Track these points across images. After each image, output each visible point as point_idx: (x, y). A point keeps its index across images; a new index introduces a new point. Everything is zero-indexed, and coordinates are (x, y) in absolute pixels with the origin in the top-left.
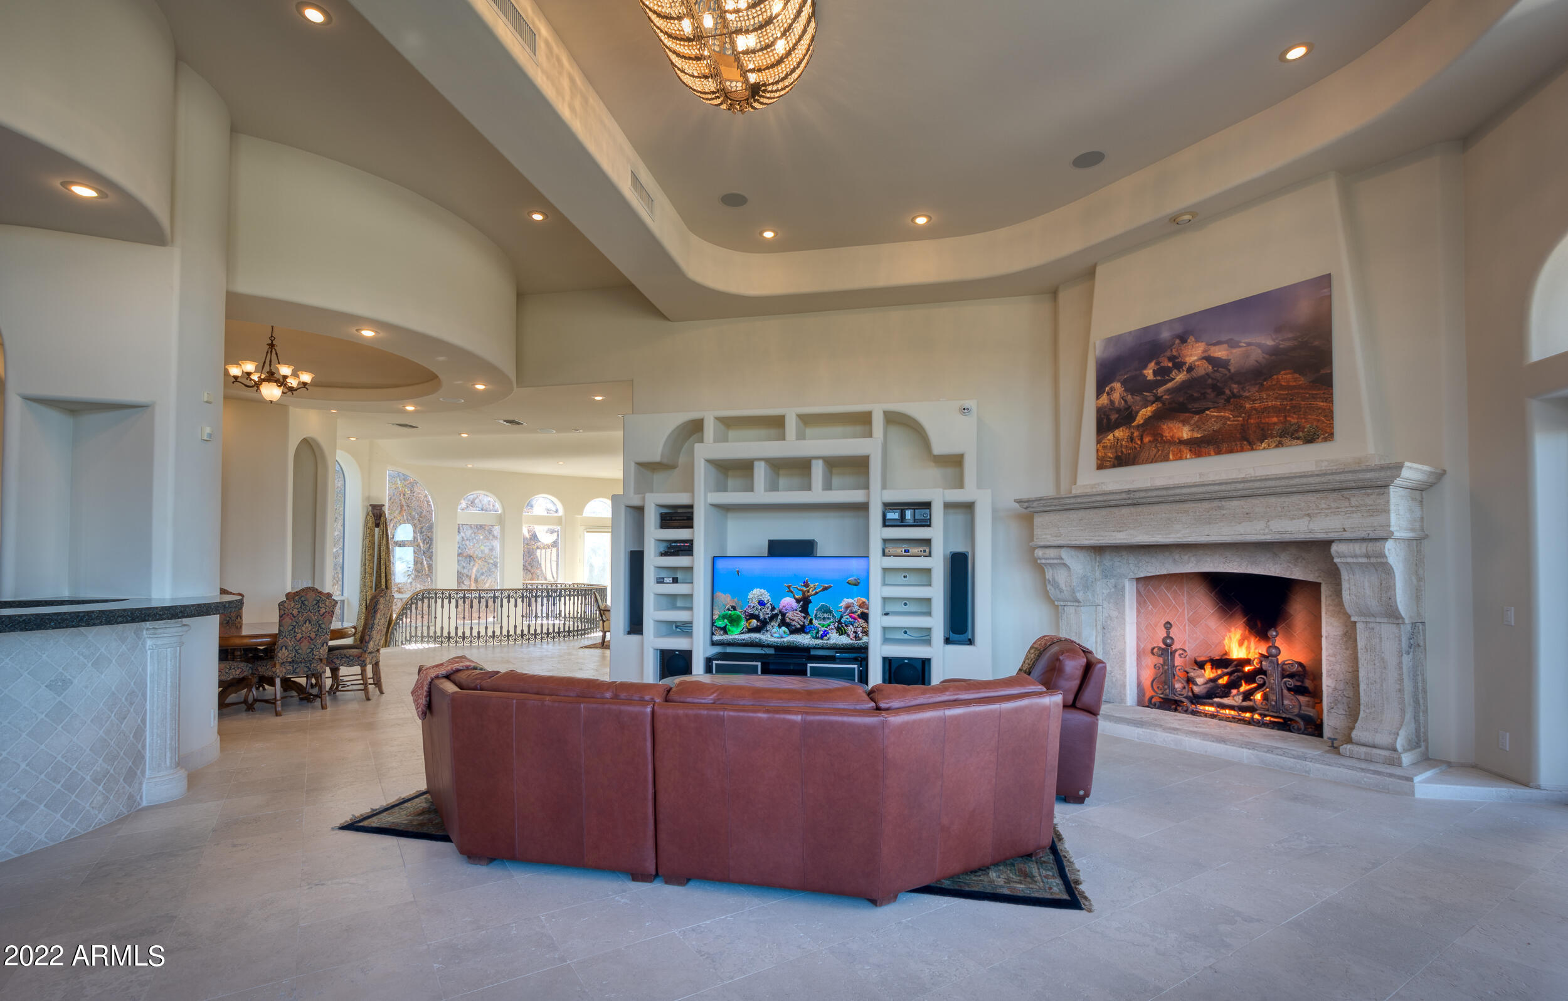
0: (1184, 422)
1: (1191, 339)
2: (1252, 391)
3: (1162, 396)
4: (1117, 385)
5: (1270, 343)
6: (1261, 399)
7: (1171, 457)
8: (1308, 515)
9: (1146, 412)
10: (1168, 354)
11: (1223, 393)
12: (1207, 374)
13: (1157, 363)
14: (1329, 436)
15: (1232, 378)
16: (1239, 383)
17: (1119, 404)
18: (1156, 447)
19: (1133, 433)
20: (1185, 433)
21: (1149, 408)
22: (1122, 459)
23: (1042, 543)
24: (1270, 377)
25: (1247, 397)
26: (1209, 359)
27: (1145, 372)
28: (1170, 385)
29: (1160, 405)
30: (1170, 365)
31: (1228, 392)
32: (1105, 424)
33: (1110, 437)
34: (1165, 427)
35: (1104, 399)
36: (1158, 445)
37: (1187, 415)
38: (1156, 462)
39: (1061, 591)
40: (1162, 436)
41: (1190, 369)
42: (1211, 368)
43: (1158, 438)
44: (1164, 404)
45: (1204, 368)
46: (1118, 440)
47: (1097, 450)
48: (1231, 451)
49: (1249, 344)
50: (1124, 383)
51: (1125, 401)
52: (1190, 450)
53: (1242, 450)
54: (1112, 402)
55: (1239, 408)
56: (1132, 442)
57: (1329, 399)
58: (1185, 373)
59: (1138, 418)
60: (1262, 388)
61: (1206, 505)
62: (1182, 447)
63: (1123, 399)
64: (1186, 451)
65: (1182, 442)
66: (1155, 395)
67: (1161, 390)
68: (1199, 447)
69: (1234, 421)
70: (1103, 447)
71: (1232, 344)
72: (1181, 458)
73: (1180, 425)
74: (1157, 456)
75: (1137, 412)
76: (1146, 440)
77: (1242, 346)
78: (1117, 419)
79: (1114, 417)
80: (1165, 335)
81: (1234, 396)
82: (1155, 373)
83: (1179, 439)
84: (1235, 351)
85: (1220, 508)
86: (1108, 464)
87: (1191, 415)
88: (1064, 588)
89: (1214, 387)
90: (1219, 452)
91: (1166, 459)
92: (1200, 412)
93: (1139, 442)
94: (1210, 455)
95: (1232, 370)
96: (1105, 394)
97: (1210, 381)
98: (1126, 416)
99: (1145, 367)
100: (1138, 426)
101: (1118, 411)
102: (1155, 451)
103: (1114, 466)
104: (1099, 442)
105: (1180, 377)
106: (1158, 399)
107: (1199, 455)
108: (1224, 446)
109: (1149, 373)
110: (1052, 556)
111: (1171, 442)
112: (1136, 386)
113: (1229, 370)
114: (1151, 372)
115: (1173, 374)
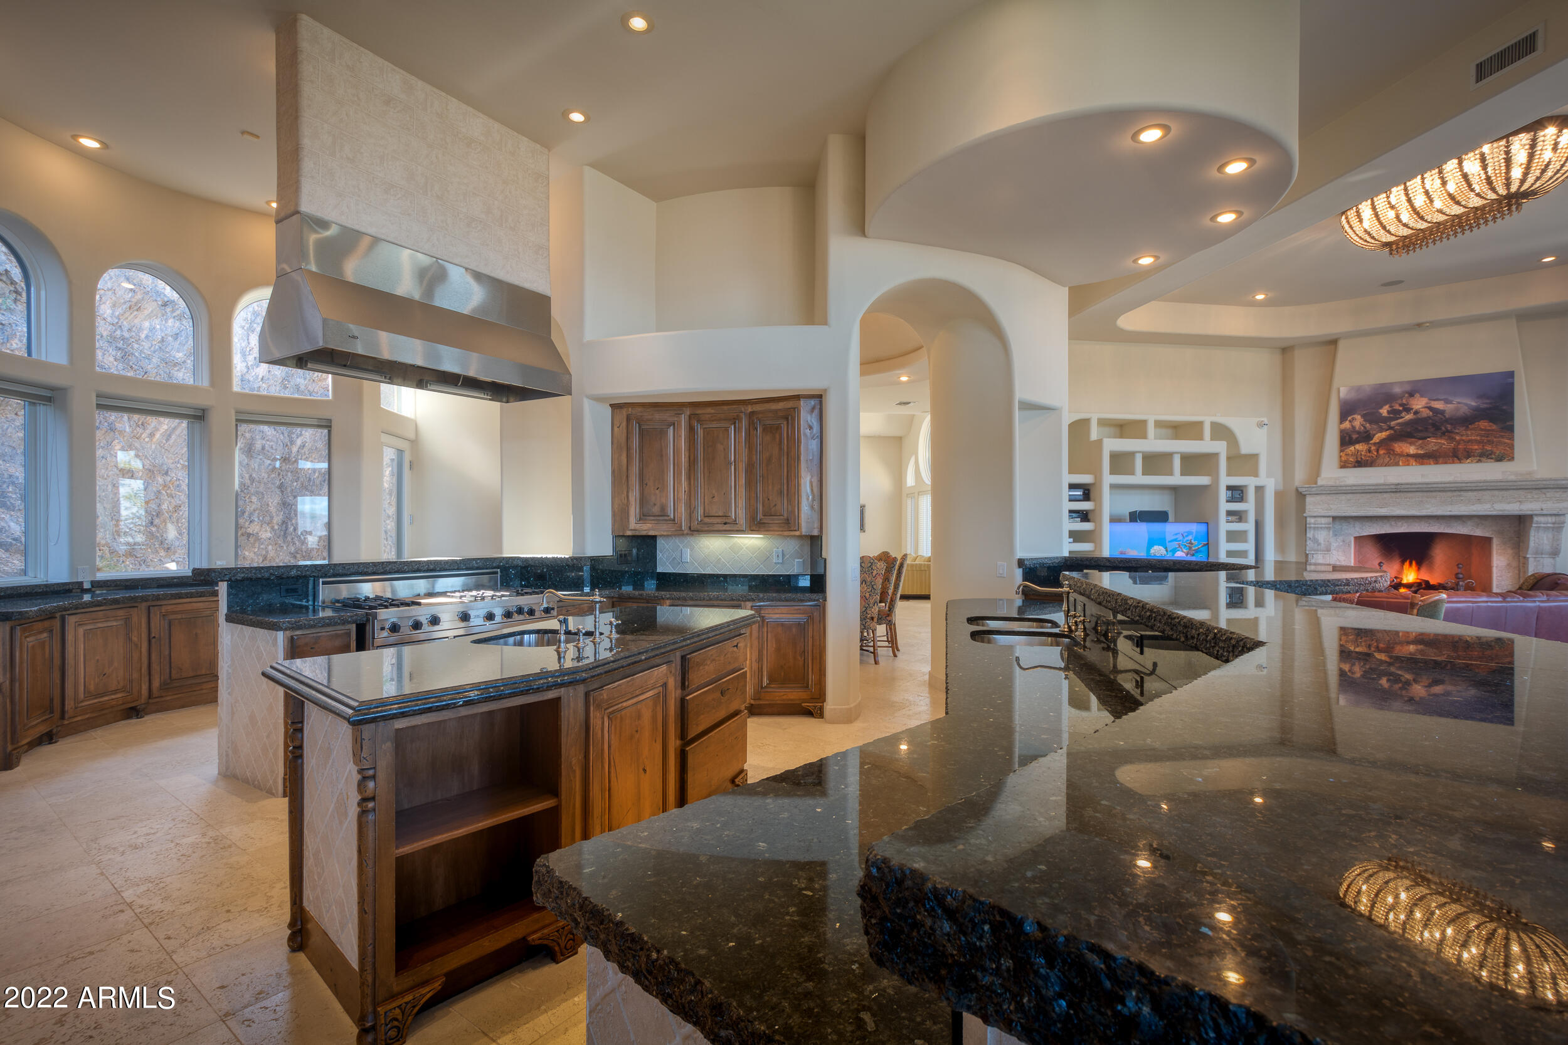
0: (1411, 444)
1: (1417, 395)
2: (1461, 430)
3: (1394, 427)
4: (1358, 417)
5: (1473, 404)
6: (1467, 435)
7: (1401, 463)
8: (1520, 501)
9: (1379, 436)
10: (1400, 402)
11: (1441, 429)
12: (1429, 417)
13: (1390, 407)
14: (1512, 458)
15: (1447, 421)
16: (1451, 424)
17: (1359, 428)
18: (1389, 457)
19: (1370, 448)
20: (1412, 450)
21: (1384, 433)
22: (1360, 464)
23: (1315, 514)
24: (1474, 423)
25: (1457, 433)
26: (1430, 408)
27: (1381, 411)
28: (1400, 421)
29: (1392, 432)
30: (1401, 408)
31: (1443, 428)
32: (1346, 440)
33: (1352, 448)
34: (1396, 445)
35: (1347, 425)
36: (1391, 456)
37: (1413, 439)
38: (1389, 466)
39: (1319, 544)
40: (1393, 451)
41: (1416, 413)
42: (1431, 413)
43: (1390, 452)
44: (1395, 431)
45: (1426, 413)
46: (1357, 451)
47: (1341, 457)
48: (1446, 463)
49: (1459, 403)
50: (1363, 416)
51: (1365, 427)
52: (1416, 461)
53: (1453, 462)
54: (1353, 427)
55: (1452, 439)
56: (1369, 453)
57: (1512, 438)
58: (1412, 414)
59: (1374, 438)
60: (1467, 428)
61: (1449, 494)
62: (1409, 458)
63: (1362, 426)
64: (1412, 461)
65: (1408, 455)
66: (1389, 426)
67: (1393, 423)
68: (1422, 459)
69: (1448, 446)
70: (1346, 455)
71: (1447, 401)
72: (1408, 465)
73: (1408, 445)
74: (1390, 462)
75: (1374, 435)
76: (1382, 452)
77: (1454, 404)
78: (1358, 438)
79: (1355, 436)
80: (1397, 390)
81: (1448, 431)
82: (1388, 412)
83: (1407, 453)
84: (1449, 405)
85: (1460, 496)
86: (1350, 465)
87: (1416, 440)
88: (1322, 542)
89: (1434, 425)
90: (1437, 463)
91: (1397, 464)
92: (1423, 438)
93: (1375, 454)
94: (1430, 464)
95: (1447, 417)
96: (1347, 422)
97: (1430, 421)
98: (1366, 437)
99: (1381, 408)
100: (1375, 444)
101: (1358, 433)
102: (1388, 459)
103: (1355, 467)
104: (1341, 451)
105: (1409, 417)
106: (1390, 428)
107: (1422, 464)
108: (1441, 460)
109: (1384, 411)
110: (1323, 522)
111: (1401, 455)
112: (1373, 418)
113: (1445, 416)
114: (1385, 411)
115: (1403, 414)
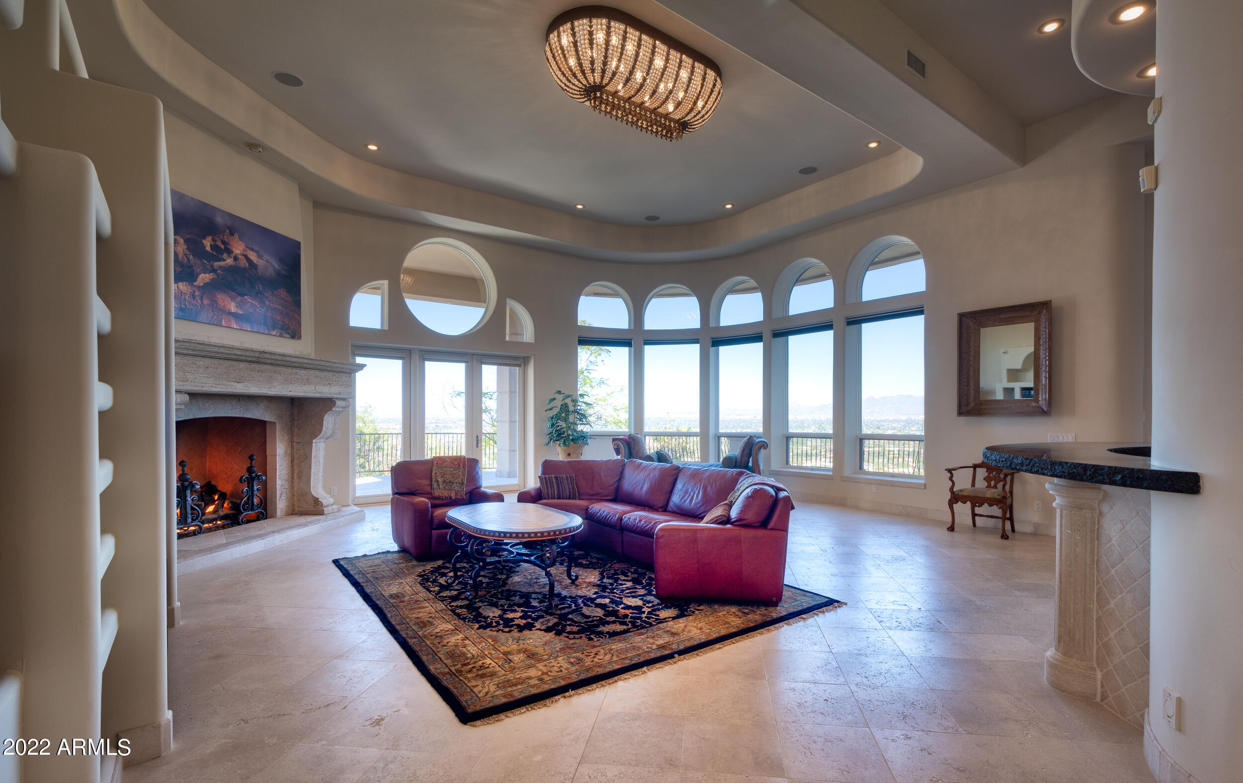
0: (233, 299)
1: (236, 236)
2: (269, 293)
3: (217, 270)
4: (181, 240)
5: (277, 266)
6: (273, 302)
7: (224, 323)
8: (329, 384)
9: (203, 278)
10: (221, 237)
11: (255, 287)
12: (246, 268)
13: (213, 240)
14: (300, 338)
16: (262, 283)
17: (182, 258)
18: (213, 311)
19: (194, 292)
20: (233, 308)
21: (207, 275)
24: (277, 289)
25: (266, 296)
26: (247, 258)
27: (204, 242)
28: (222, 263)
29: (215, 276)
30: (223, 247)
31: (257, 288)
34: (219, 296)
36: (215, 310)
37: (234, 293)
40: (217, 303)
41: (236, 259)
42: (248, 265)
43: (214, 304)
44: (218, 276)
45: (243, 263)
46: (181, 292)
49: (267, 261)
50: (187, 242)
51: (188, 259)
52: (236, 322)
53: (265, 333)
54: (176, 254)
55: (263, 303)
56: (194, 299)
57: (300, 315)
58: (232, 259)
59: (198, 279)
60: (272, 293)
62: (231, 317)
63: (186, 257)
64: (233, 321)
65: (230, 314)
66: (212, 266)
67: (216, 264)
68: (241, 321)
69: (260, 310)
71: (260, 256)
73: (230, 300)
74: (214, 318)
75: (198, 275)
76: (206, 302)
77: (263, 260)
78: (181, 272)
79: (178, 269)
80: (219, 220)
81: (260, 292)
82: (211, 247)
83: (228, 310)
84: (261, 261)
87: (237, 295)
89: (249, 280)
90: (253, 330)
91: (221, 324)
92: (242, 295)
93: (200, 303)
94: (247, 330)
95: (259, 274)
97: (247, 274)
98: (191, 274)
99: (204, 237)
100: (199, 287)
101: (182, 265)
102: (212, 314)
105: (230, 261)
106: (213, 270)
107: (241, 328)
108: (255, 326)
109: (207, 244)
111: (224, 311)
113: (257, 273)
114: (209, 244)
115: (225, 256)
